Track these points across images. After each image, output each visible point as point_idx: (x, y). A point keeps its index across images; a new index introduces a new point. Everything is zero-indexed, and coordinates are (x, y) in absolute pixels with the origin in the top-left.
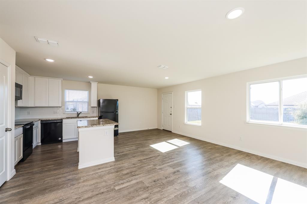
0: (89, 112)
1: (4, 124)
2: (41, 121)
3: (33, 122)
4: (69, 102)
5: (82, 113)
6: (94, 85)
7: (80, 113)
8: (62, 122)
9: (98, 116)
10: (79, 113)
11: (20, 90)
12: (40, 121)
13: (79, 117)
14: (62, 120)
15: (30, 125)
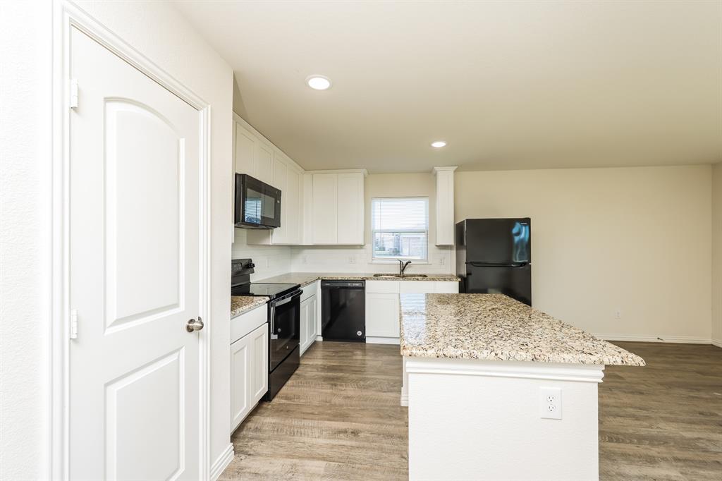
0: (430, 263)
1: (182, 308)
2: (323, 281)
3: (299, 286)
4: (381, 232)
5: (412, 262)
6: (445, 179)
7: (407, 264)
8: (363, 288)
9: (460, 276)
10: (405, 263)
11: (274, 202)
12: (320, 281)
13: (404, 276)
14: (363, 281)
15: (292, 294)
